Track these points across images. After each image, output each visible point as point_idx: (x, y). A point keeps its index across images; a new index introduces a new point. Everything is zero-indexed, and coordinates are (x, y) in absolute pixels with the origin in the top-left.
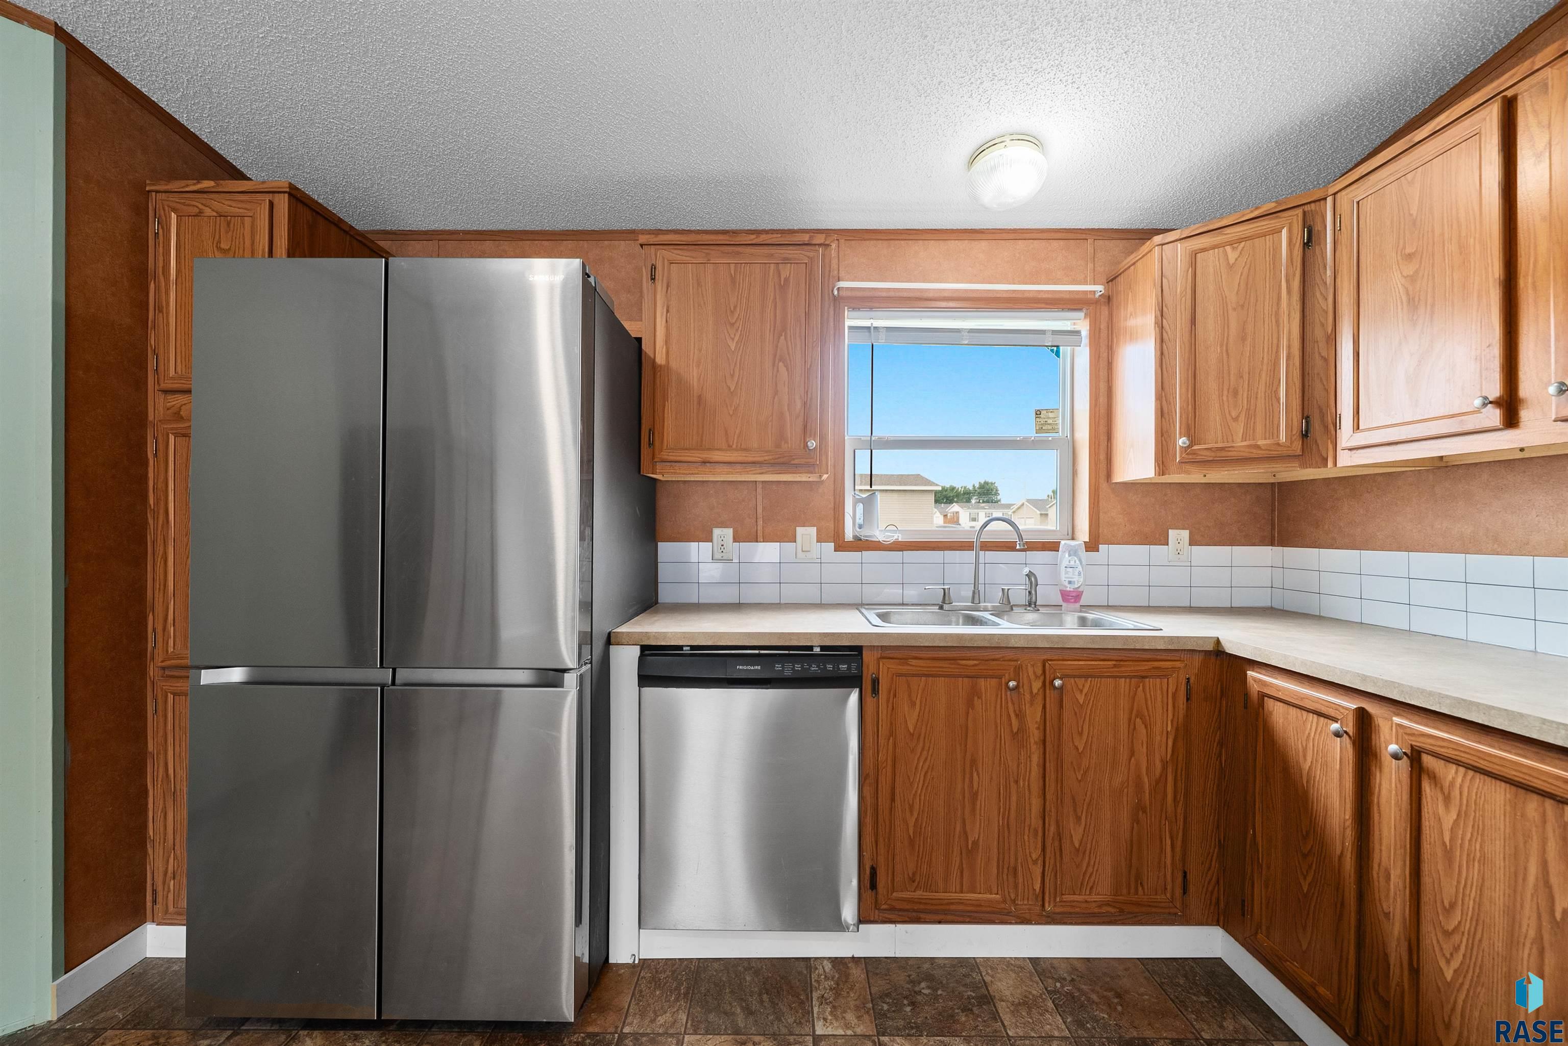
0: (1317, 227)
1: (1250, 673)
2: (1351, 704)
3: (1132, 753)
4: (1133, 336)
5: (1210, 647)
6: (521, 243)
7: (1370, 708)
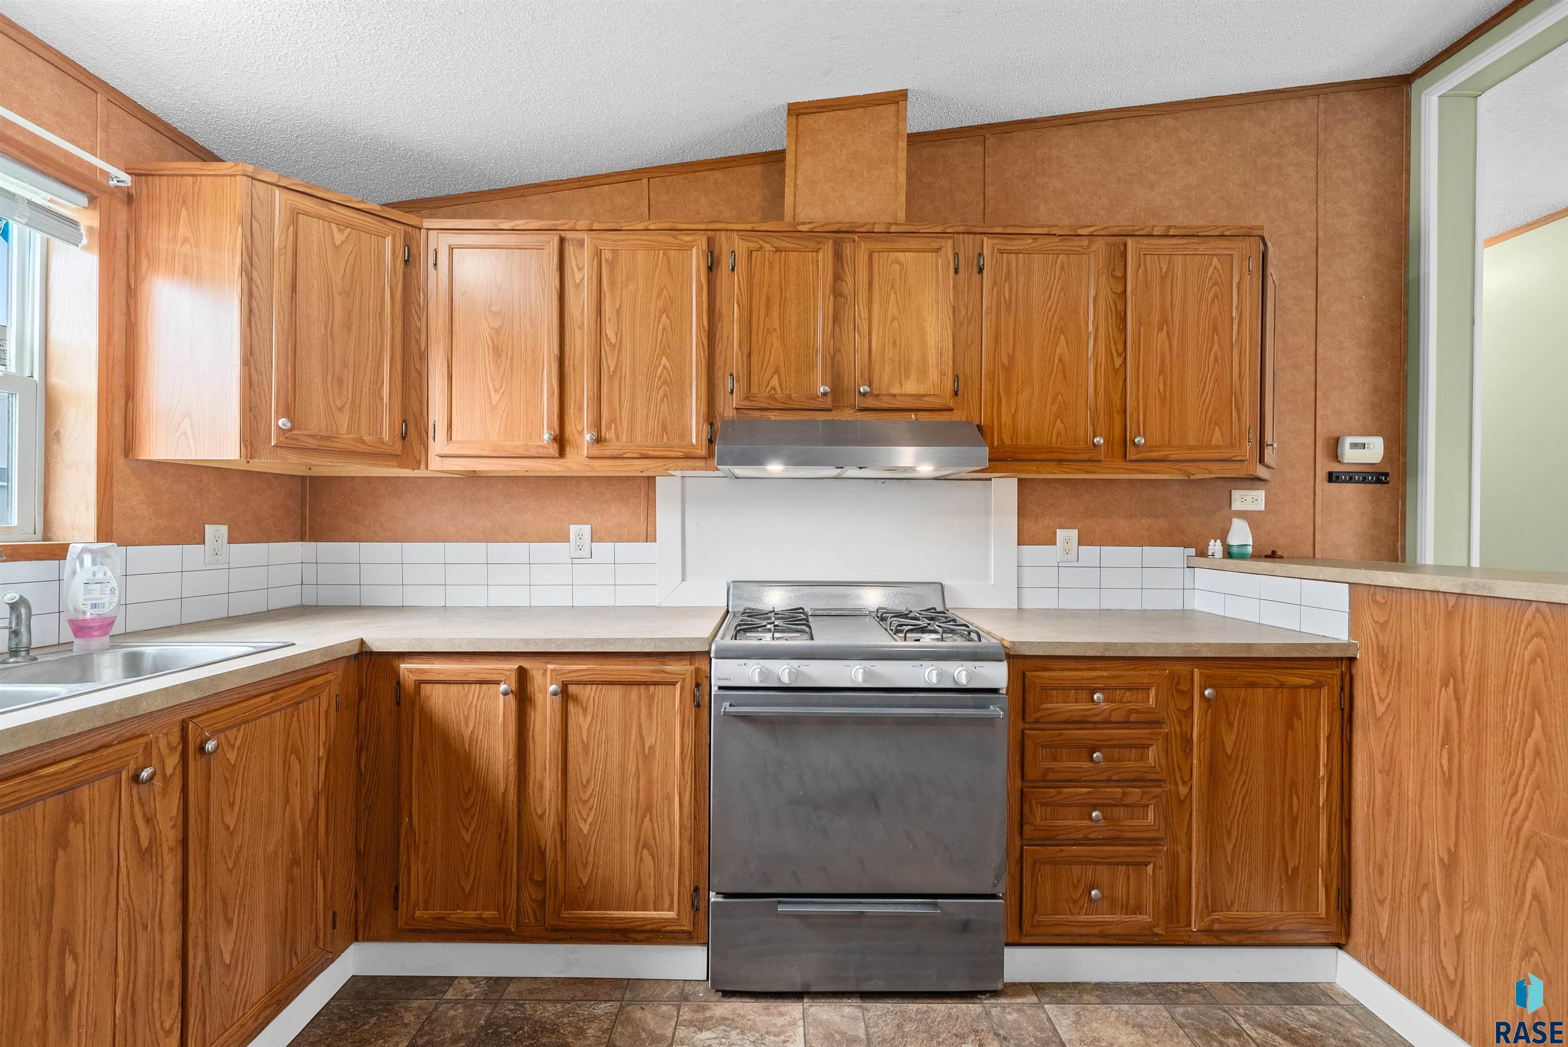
0: (414, 251)
1: (403, 666)
2: (513, 665)
3: (287, 800)
5: (356, 650)
7: (526, 664)
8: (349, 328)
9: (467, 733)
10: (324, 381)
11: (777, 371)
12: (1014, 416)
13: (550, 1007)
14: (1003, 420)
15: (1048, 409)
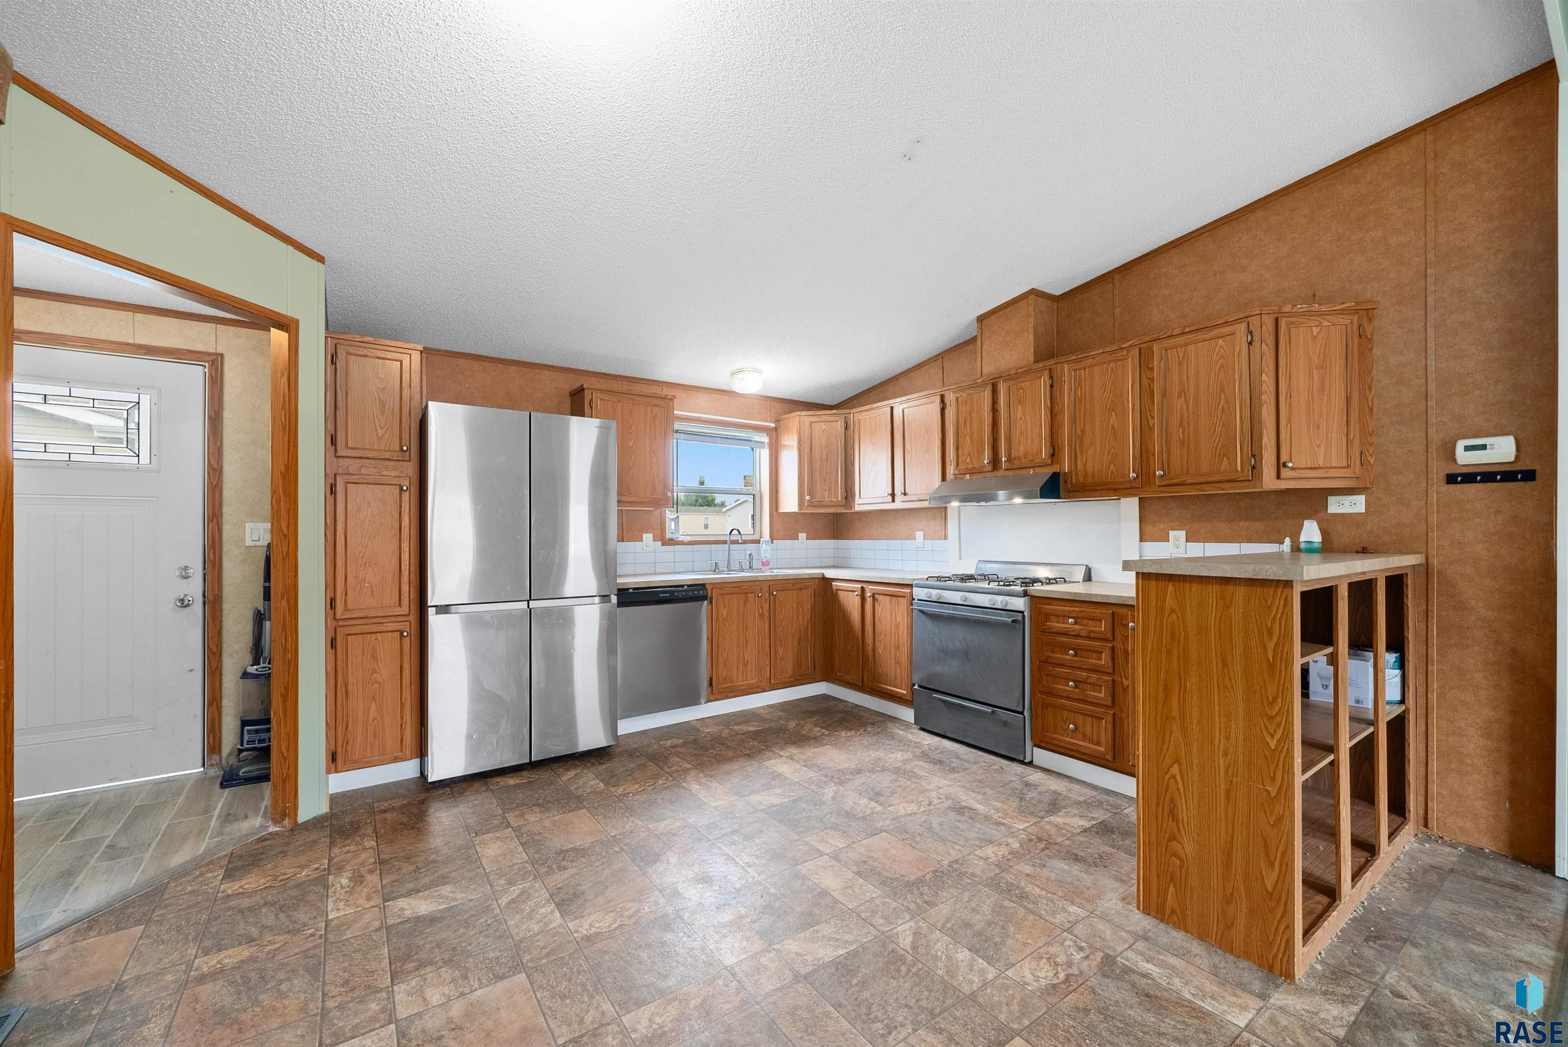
0: (849, 423)
1: (834, 583)
2: (861, 585)
3: (798, 618)
4: (787, 447)
5: (821, 576)
6: (484, 363)
7: (865, 586)
8: (828, 460)
9: (849, 610)
10: (820, 480)
11: (969, 455)
12: (1085, 465)
14: (1079, 467)
15: (1106, 458)
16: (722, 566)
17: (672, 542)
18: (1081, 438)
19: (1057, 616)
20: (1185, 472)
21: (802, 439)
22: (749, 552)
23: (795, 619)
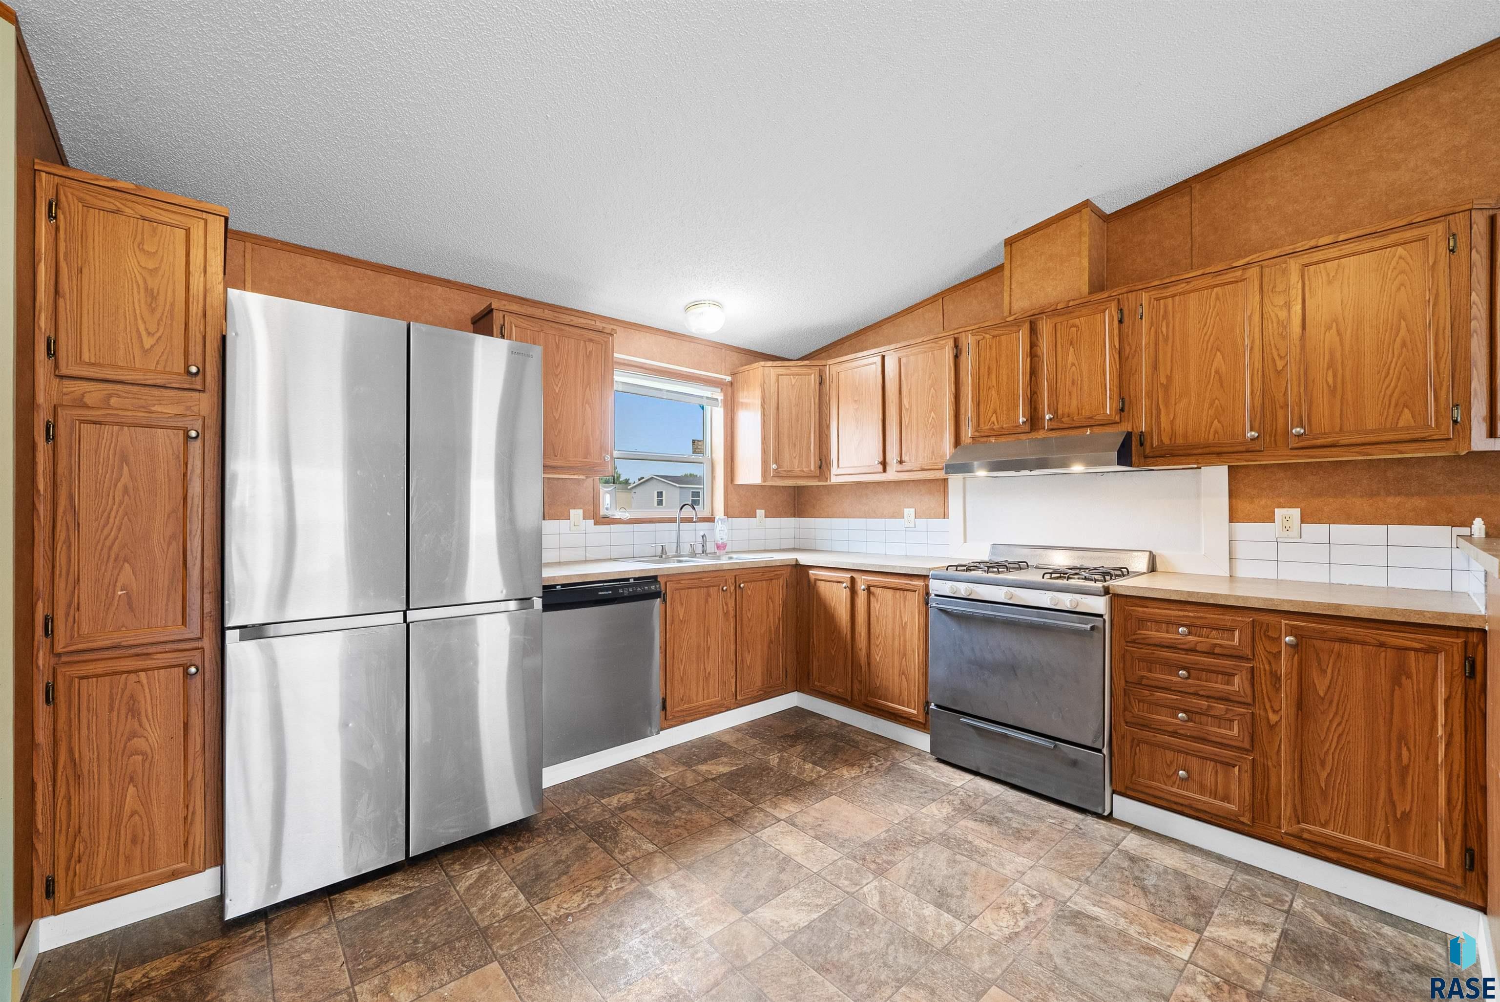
0: (823, 377)
1: (810, 572)
2: (849, 575)
3: (768, 616)
4: (746, 406)
5: (794, 563)
7: (855, 575)
8: (798, 421)
9: (833, 605)
10: (789, 445)
11: (995, 412)
12: (1172, 422)
13: (860, 737)
14: (1162, 425)
15: (1205, 413)
16: (671, 550)
17: (607, 521)
18: (1166, 388)
19: (1156, 622)
20: (1337, 429)
21: (767, 395)
22: (702, 533)
23: (765, 615)
